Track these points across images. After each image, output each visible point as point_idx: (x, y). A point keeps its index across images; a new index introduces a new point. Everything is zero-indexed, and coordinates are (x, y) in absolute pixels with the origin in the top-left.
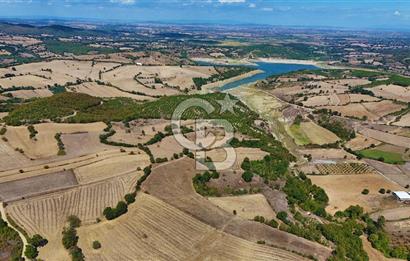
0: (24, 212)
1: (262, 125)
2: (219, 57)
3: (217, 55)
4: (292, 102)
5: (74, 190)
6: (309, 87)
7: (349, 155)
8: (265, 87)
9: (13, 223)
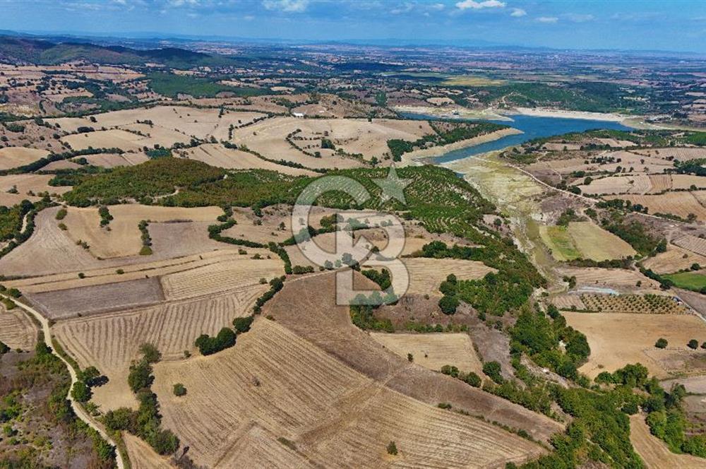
0: (79, 336)
1: (497, 223)
2: (444, 105)
3: (439, 101)
4: (562, 186)
5: (158, 309)
6: (599, 161)
7: (646, 280)
8: (516, 158)
9: (60, 350)
